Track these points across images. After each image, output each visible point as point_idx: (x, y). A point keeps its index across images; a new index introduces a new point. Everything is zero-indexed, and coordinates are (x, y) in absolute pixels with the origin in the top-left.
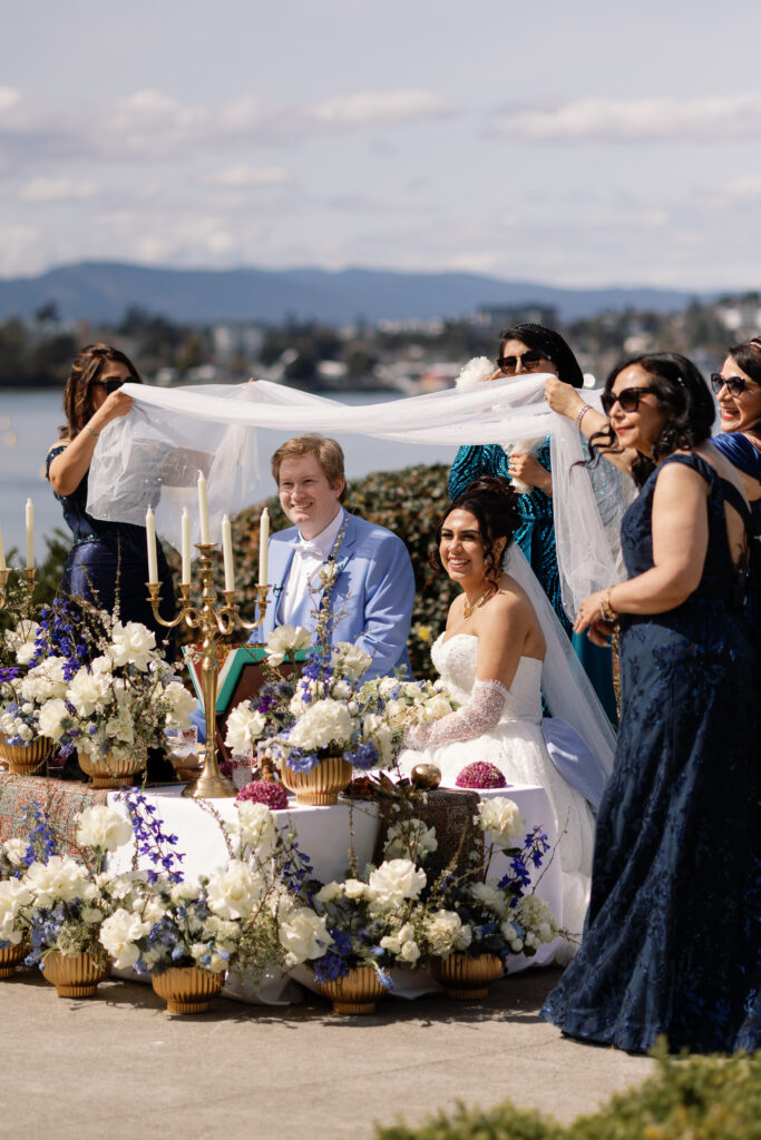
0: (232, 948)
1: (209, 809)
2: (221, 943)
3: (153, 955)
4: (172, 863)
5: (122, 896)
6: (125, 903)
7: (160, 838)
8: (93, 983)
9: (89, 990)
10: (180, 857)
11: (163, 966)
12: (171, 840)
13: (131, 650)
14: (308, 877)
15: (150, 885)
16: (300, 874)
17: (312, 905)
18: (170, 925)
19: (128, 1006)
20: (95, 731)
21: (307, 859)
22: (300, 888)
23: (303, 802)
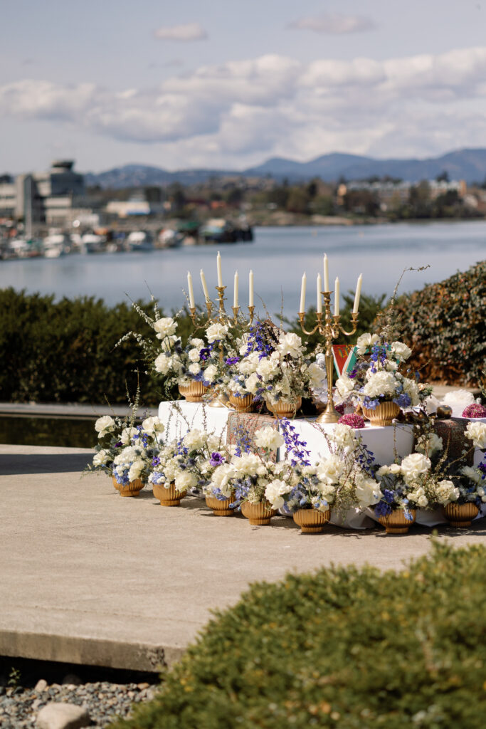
0: (331, 499)
1: (318, 428)
2: (325, 496)
3: (291, 503)
4: (303, 456)
5: (278, 472)
6: (280, 477)
7: (297, 443)
8: (269, 518)
9: (266, 521)
10: (308, 452)
11: (296, 508)
12: (303, 444)
13: (288, 347)
14: (373, 463)
15: (292, 467)
16: (369, 461)
17: (374, 477)
18: (302, 487)
19: (282, 528)
20: (271, 389)
21: (372, 453)
22: (368, 468)
23: (373, 425)
